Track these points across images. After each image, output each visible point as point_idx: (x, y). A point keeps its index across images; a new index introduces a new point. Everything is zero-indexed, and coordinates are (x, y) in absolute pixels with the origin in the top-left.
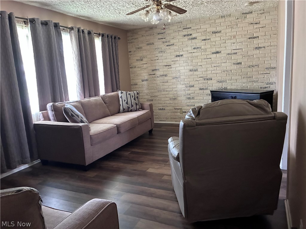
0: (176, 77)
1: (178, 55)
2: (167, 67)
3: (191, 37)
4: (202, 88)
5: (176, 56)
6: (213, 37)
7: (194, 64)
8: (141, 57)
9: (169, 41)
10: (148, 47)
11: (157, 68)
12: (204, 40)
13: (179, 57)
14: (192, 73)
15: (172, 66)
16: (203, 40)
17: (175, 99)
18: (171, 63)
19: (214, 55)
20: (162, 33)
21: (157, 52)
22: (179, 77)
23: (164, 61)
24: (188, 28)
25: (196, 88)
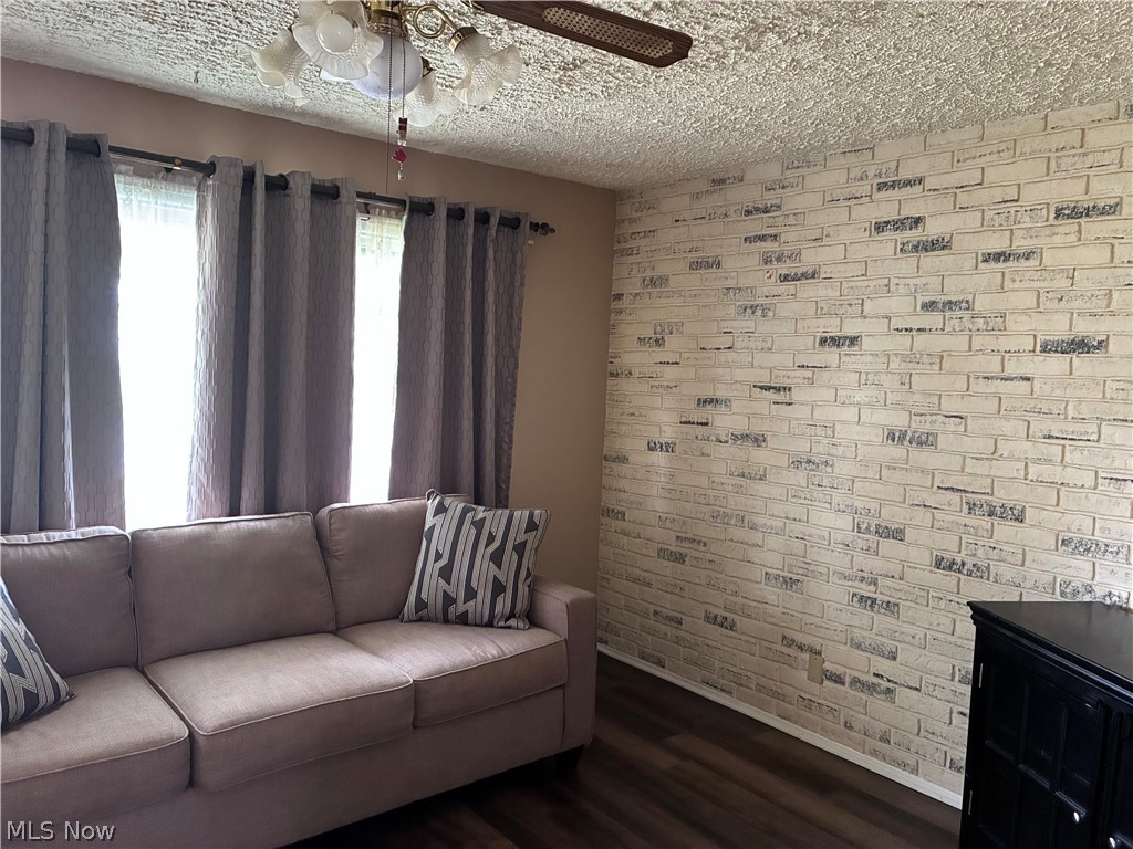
0: (809, 462)
1: (832, 338)
2: (771, 395)
3: (914, 235)
4: (953, 563)
5: (823, 341)
6: (1057, 240)
7: (917, 398)
8: (659, 329)
9: (795, 256)
10: (694, 280)
11: (721, 393)
12: (999, 257)
13: (834, 349)
14: (897, 452)
15: (796, 395)
16: (988, 258)
17: (790, 583)
18: (792, 374)
19: (1057, 364)
20: (766, 211)
21: (732, 310)
22: (827, 463)
23: (759, 358)
24: (909, 183)
25: (915, 553)
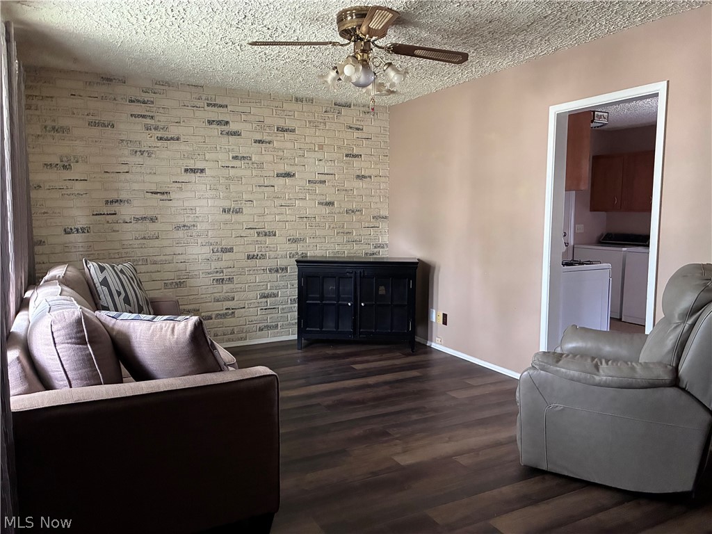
0: (184, 226)
1: (191, 169)
2: (159, 196)
3: (225, 128)
4: (254, 256)
5: (186, 170)
6: (278, 138)
7: (234, 194)
8: (65, 159)
9: (165, 128)
11: (123, 196)
12: (260, 142)
13: (193, 174)
14: (227, 217)
15: (173, 196)
16: (256, 142)
17: (180, 284)
18: (170, 186)
19: (281, 181)
20: (144, 102)
21: (126, 152)
22: (194, 226)
23: (147, 178)
24: (221, 106)
25: (239, 255)
